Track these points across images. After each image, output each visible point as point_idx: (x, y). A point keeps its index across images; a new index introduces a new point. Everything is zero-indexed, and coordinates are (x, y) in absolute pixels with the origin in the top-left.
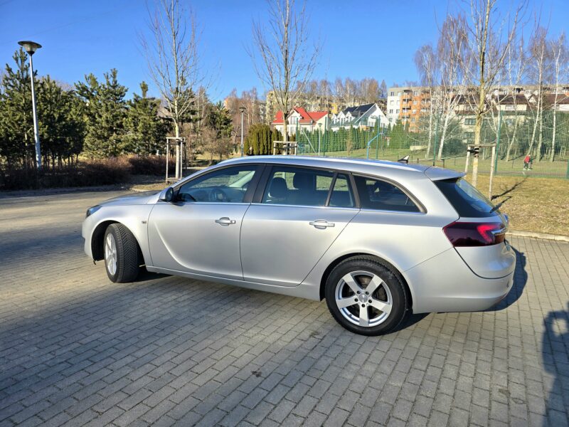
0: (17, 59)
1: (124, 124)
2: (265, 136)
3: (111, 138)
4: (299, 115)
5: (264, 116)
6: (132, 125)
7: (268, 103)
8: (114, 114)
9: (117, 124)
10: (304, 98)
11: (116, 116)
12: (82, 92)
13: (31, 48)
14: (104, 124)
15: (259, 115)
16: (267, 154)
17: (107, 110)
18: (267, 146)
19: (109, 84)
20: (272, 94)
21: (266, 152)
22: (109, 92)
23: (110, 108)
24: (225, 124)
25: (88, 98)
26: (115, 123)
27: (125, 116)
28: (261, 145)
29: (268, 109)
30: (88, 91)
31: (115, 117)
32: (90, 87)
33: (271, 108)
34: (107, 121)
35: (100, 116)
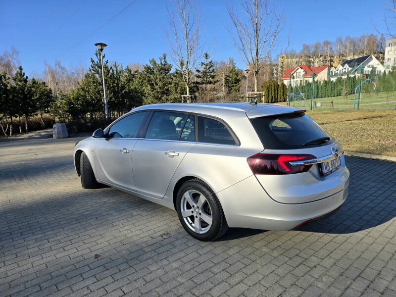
0: (97, 55)
1: (169, 89)
2: (273, 89)
3: (163, 98)
4: (303, 70)
5: (277, 74)
6: (174, 89)
7: (280, 64)
8: (164, 82)
9: (166, 89)
10: (310, 57)
11: (165, 84)
12: (148, 70)
13: (102, 47)
14: (159, 90)
15: (273, 74)
16: (275, 102)
17: (160, 80)
18: (275, 96)
19: (161, 64)
20: (283, 57)
21: (273, 101)
22: (162, 69)
23: (162, 79)
24: (236, 83)
25: (151, 74)
26: (164, 89)
27: (170, 83)
28: (270, 96)
29: (280, 69)
30: (151, 69)
31: (165, 85)
32: (152, 67)
33: (282, 67)
34: (160, 88)
35: (157, 84)
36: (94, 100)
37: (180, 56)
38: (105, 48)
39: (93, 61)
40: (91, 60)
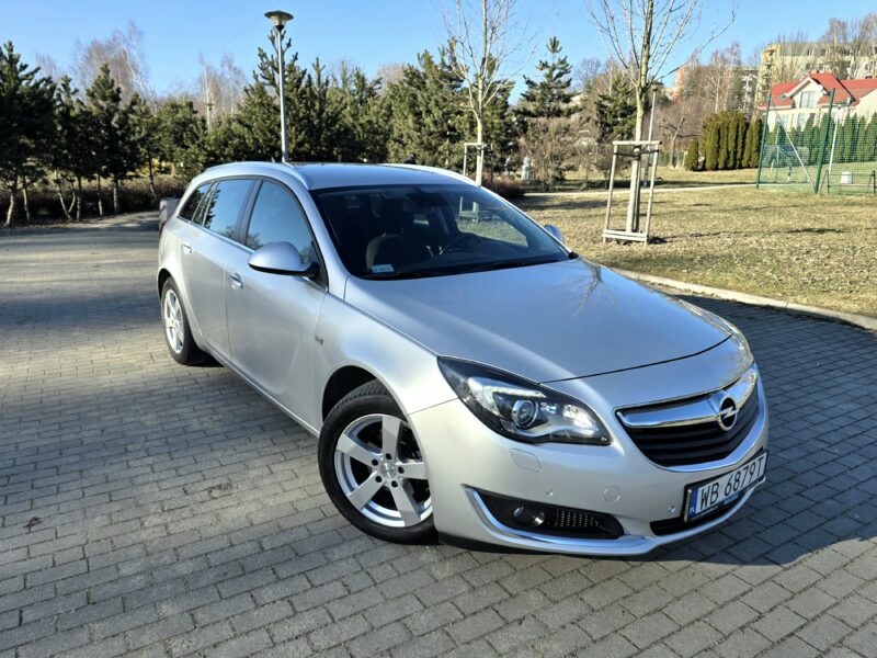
0: (272, 39)
1: (456, 126)
2: (732, 133)
3: (440, 148)
4: (821, 87)
5: (752, 94)
6: (468, 126)
7: (763, 69)
8: (445, 110)
9: (449, 127)
10: (846, 53)
11: (448, 113)
12: (412, 79)
13: (280, 22)
14: (433, 129)
15: (740, 95)
16: (733, 168)
17: (437, 104)
18: (735, 153)
19: (443, 63)
20: (772, 52)
21: (731, 164)
22: (444, 76)
23: (441, 100)
24: (623, 115)
25: (419, 88)
26: (445, 125)
27: (460, 113)
28: (723, 152)
29: (761, 81)
30: (418, 77)
31: (447, 115)
32: (422, 70)
33: (767, 77)
34: (435, 123)
35: (429, 112)
36: (261, 148)
37: (466, 44)
38: (288, 25)
39: (263, 55)
40: (258, 52)
